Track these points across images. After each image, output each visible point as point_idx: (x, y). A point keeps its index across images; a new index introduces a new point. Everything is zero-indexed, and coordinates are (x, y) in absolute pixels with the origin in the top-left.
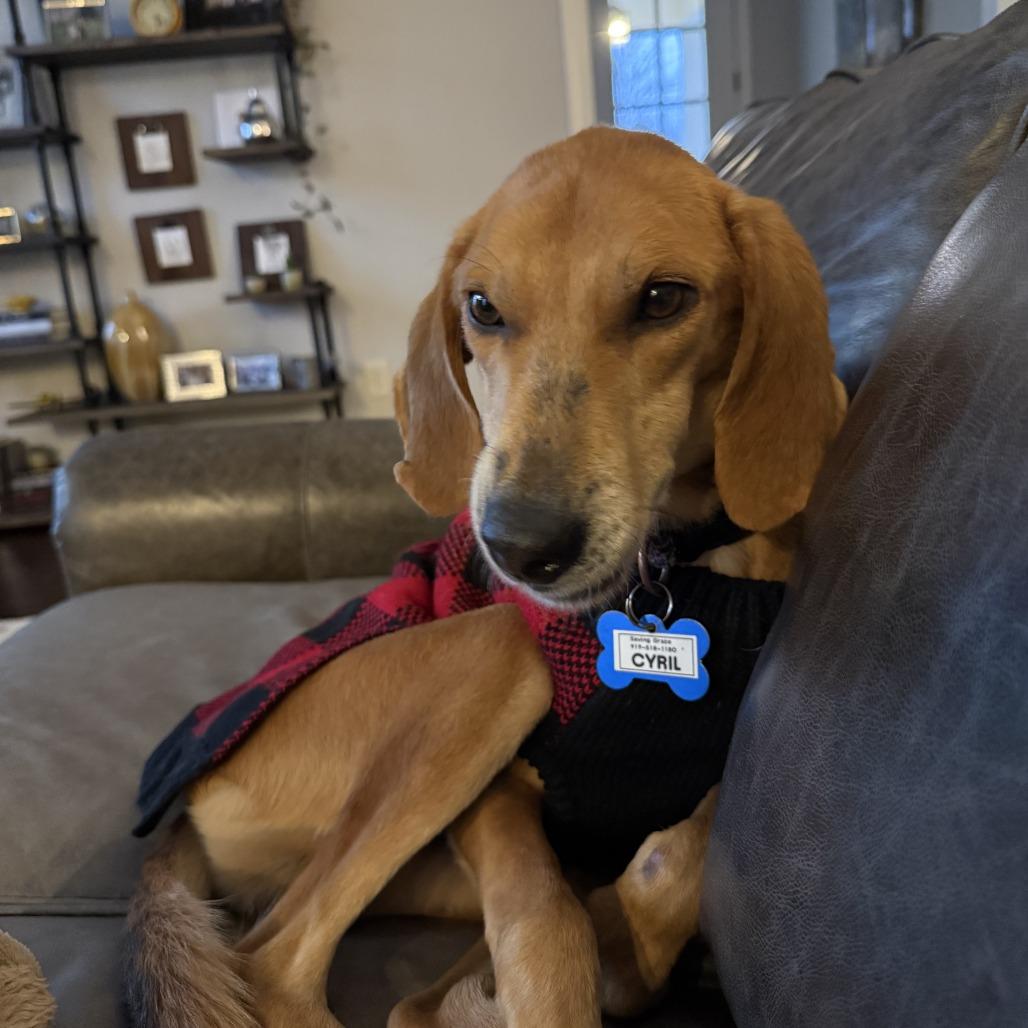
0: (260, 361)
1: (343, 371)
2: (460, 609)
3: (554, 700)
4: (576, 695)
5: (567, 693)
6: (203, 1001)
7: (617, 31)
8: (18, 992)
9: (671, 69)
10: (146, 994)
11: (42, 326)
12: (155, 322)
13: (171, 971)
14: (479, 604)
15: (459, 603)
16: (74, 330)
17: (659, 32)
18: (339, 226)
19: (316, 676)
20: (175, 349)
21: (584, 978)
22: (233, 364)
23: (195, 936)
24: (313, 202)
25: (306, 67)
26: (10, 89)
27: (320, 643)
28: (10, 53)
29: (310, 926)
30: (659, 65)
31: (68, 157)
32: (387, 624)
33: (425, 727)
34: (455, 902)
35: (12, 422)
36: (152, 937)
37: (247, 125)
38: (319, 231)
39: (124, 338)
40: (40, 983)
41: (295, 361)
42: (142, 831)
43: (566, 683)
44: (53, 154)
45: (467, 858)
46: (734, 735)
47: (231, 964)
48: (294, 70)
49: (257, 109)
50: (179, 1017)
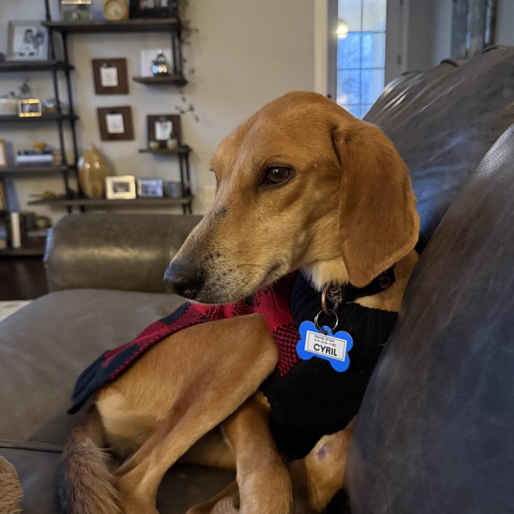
0: (153, 183)
1: (194, 190)
2: (237, 314)
3: (278, 364)
4: (289, 362)
5: (285, 361)
6: (95, 498)
7: (341, 32)
8: (6, 486)
9: (366, 52)
10: (68, 492)
11: (48, 158)
12: (104, 160)
13: (81, 482)
14: (246, 313)
15: (237, 311)
16: (64, 161)
17: (362, 33)
18: (197, 119)
19: (163, 342)
20: (113, 174)
21: (284, 504)
22: (140, 183)
23: (95, 466)
24: (185, 107)
25: (186, 40)
26: (42, 42)
27: (167, 325)
28: (43, 24)
29: (150, 466)
30: (361, 49)
31: (68, 76)
32: (200, 318)
33: (214, 372)
34: (224, 460)
35: (30, 204)
36: (73, 464)
37: (156, 67)
38: (187, 121)
39: (88, 166)
40: (16, 482)
41: (171, 183)
42: (72, 411)
43: (285, 356)
44: (60, 74)
45: (230, 439)
46: (367, 389)
47: (111, 481)
48: (181, 41)
49: (161, 59)
50: (83, 505)
